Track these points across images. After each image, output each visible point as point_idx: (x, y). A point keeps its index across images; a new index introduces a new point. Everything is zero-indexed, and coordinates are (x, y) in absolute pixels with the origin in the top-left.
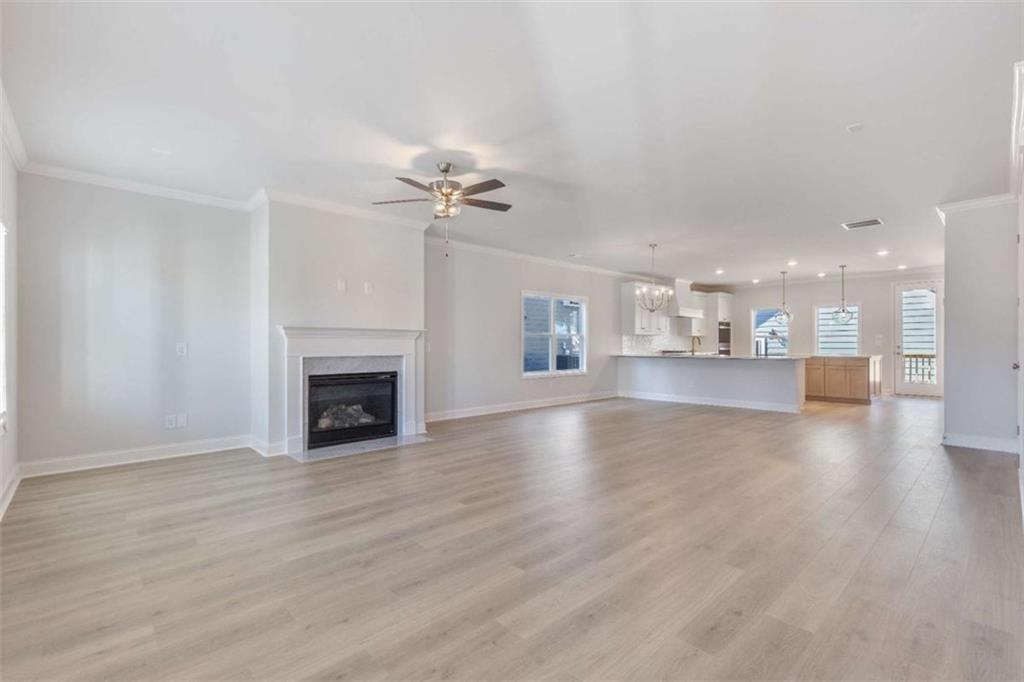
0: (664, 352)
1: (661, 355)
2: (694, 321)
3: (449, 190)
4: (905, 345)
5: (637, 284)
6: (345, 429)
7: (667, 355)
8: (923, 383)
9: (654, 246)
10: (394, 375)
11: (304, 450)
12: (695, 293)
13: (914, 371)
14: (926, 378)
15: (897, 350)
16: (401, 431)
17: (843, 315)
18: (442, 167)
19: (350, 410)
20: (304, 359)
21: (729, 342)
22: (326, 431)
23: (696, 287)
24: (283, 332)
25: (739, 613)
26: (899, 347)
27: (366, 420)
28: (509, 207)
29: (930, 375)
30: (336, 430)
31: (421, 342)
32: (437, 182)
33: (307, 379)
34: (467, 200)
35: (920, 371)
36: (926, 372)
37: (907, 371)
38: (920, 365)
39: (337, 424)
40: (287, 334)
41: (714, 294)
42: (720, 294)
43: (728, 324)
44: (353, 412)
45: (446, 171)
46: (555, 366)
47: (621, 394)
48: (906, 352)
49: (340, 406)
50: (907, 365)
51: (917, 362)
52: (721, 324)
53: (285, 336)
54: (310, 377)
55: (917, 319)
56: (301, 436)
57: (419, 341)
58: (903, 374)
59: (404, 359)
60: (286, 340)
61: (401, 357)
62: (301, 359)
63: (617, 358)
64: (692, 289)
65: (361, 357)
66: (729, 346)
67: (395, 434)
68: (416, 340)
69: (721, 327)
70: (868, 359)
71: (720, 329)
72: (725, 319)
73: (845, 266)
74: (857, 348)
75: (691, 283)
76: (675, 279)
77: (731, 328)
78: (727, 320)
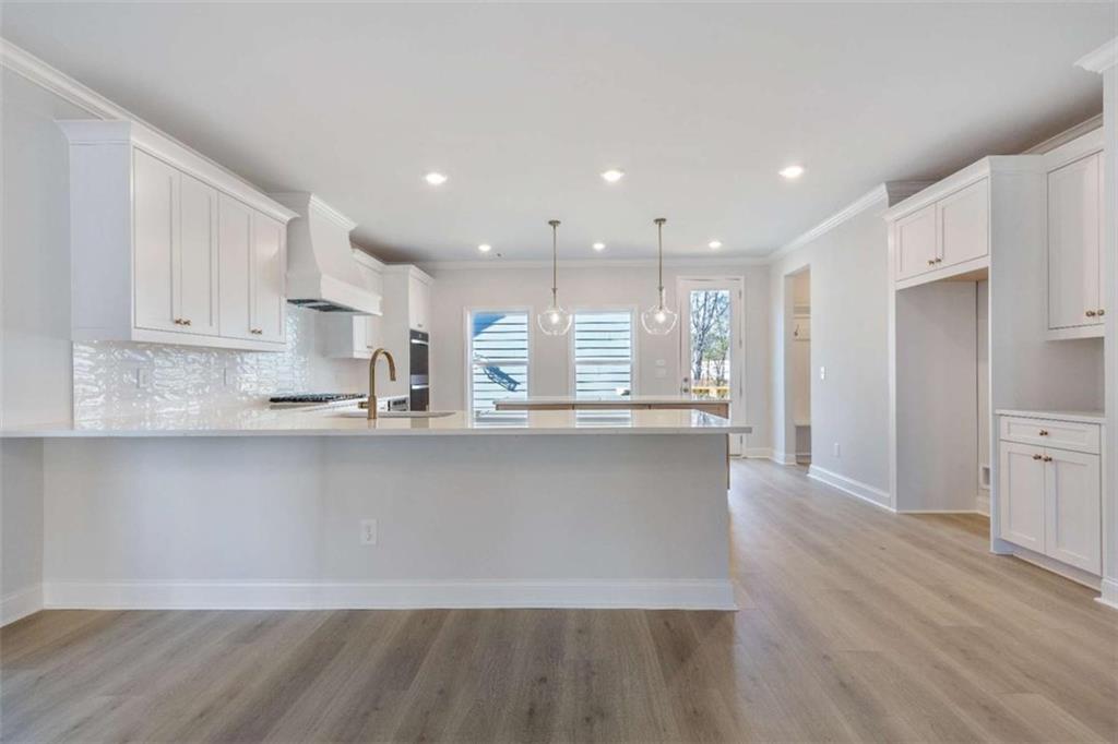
12: (358, 256)
21: (426, 373)
26: (686, 380)
41: (401, 266)
42: (411, 269)
43: (426, 336)
52: (413, 334)
66: (427, 383)
69: (414, 341)
70: (727, 405)
71: (412, 345)
72: (420, 326)
73: (664, 220)
74: (631, 381)
75: (352, 226)
76: (310, 194)
77: (430, 345)
78: (423, 330)
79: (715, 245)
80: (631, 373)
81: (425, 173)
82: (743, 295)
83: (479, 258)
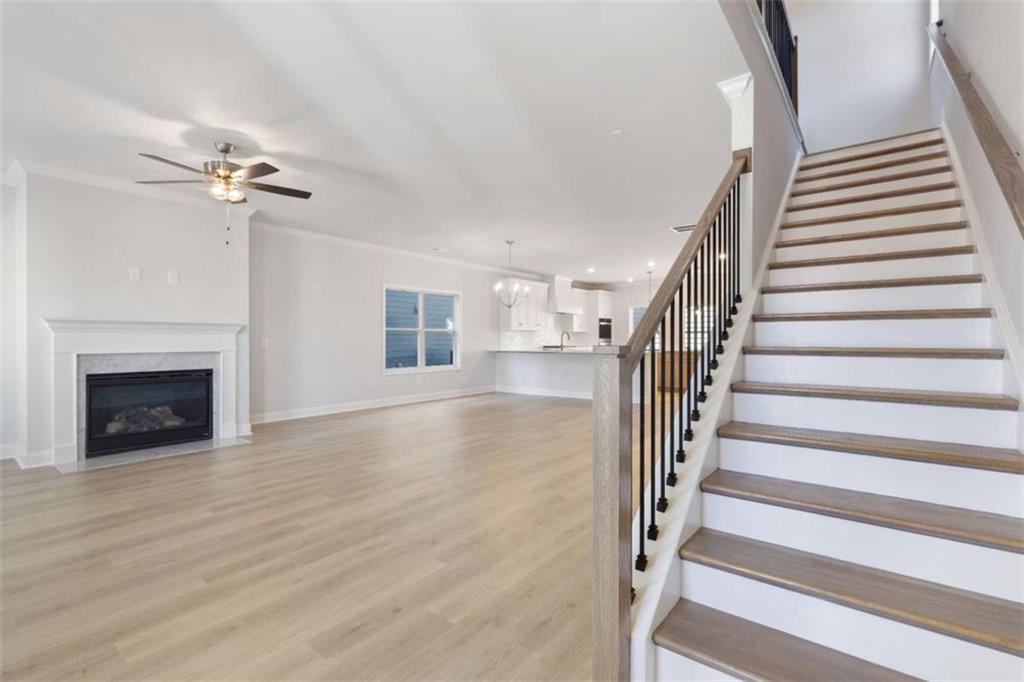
0: (545, 347)
1: (541, 350)
2: (575, 317)
3: (228, 173)
6: (141, 434)
7: (548, 350)
9: (510, 243)
10: (209, 373)
11: (79, 459)
12: (576, 290)
16: (218, 434)
18: (221, 146)
19: (153, 412)
20: (78, 356)
21: (609, 337)
22: (114, 437)
23: (577, 285)
24: (47, 324)
25: (572, 605)
27: (174, 422)
28: (310, 194)
30: (129, 435)
31: (245, 338)
32: (213, 162)
33: (83, 378)
34: (254, 184)
39: (133, 429)
40: (51, 327)
41: (595, 291)
42: (600, 291)
43: (609, 321)
44: (158, 415)
45: (226, 151)
46: (424, 361)
47: (498, 389)
49: (140, 409)
53: (50, 331)
54: (88, 376)
56: (75, 443)
57: (241, 336)
59: (221, 355)
60: (52, 334)
61: (218, 353)
62: (75, 357)
63: (494, 354)
64: (573, 287)
65: (164, 353)
66: (611, 342)
67: (209, 436)
68: (237, 335)
69: (602, 323)
71: (600, 325)
72: (605, 315)
75: (571, 280)
76: (553, 276)
77: (612, 324)
78: (608, 317)
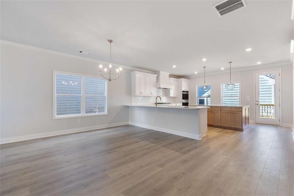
2: (171, 90)
4: (260, 100)
5: (136, 72)
8: (267, 116)
12: (171, 78)
13: (264, 111)
14: (269, 114)
15: (257, 103)
17: (231, 86)
21: (188, 99)
23: (172, 76)
26: (257, 101)
29: (270, 113)
35: (266, 111)
36: (269, 111)
37: (261, 111)
38: (266, 108)
41: (181, 79)
42: (183, 79)
43: (188, 92)
47: (130, 123)
48: (260, 103)
50: (261, 108)
51: (265, 107)
52: (183, 92)
55: (265, 90)
58: (259, 112)
63: (128, 107)
64: (170, 77)
66: (188, 101)
69: (183, 93)
70: (242, 108)
71: (183, 94)
72: (186, 90)
73: (231, 62)
74: (239, 102)
75: (169, 74)
76: (160, 71)
77: (189, 93)
78: (187, 91)
79: (259, 63)
80: (239, 99)
81: (172, 66)
82: (280, 75)
83: (196, 75)
